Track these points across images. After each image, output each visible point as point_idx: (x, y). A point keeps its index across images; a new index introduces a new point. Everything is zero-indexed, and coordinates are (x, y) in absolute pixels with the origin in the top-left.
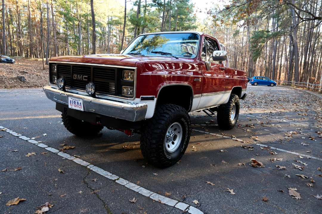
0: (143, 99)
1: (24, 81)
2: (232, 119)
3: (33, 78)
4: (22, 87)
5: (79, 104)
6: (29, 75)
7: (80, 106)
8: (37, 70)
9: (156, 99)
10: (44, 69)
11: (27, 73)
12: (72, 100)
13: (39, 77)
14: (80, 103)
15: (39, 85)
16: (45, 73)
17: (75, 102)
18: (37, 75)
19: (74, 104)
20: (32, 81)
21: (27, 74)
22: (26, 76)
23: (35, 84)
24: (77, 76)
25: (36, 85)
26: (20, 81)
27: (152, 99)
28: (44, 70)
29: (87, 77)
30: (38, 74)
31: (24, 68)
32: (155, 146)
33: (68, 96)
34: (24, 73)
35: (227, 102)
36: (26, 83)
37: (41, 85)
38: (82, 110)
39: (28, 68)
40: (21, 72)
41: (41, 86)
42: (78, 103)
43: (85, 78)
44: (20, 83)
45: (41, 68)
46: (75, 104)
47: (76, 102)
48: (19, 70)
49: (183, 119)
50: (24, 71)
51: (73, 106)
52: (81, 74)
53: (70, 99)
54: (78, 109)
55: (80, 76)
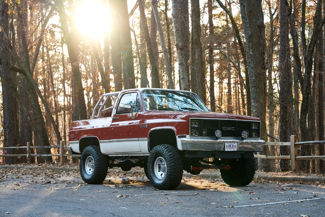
5: (234, 146)
12: (228, 145)
14: (235, 146)
24: (227, 128)
29: (234, 128)
33: (225, 142)
38: (236, 150)
42: (233, 146)
43: (233, 129)
47: (232, 145)
51: (229, 149)
52: (230, 126)
53: (226, 144)
54: (233, 150)
55: (229, 128)
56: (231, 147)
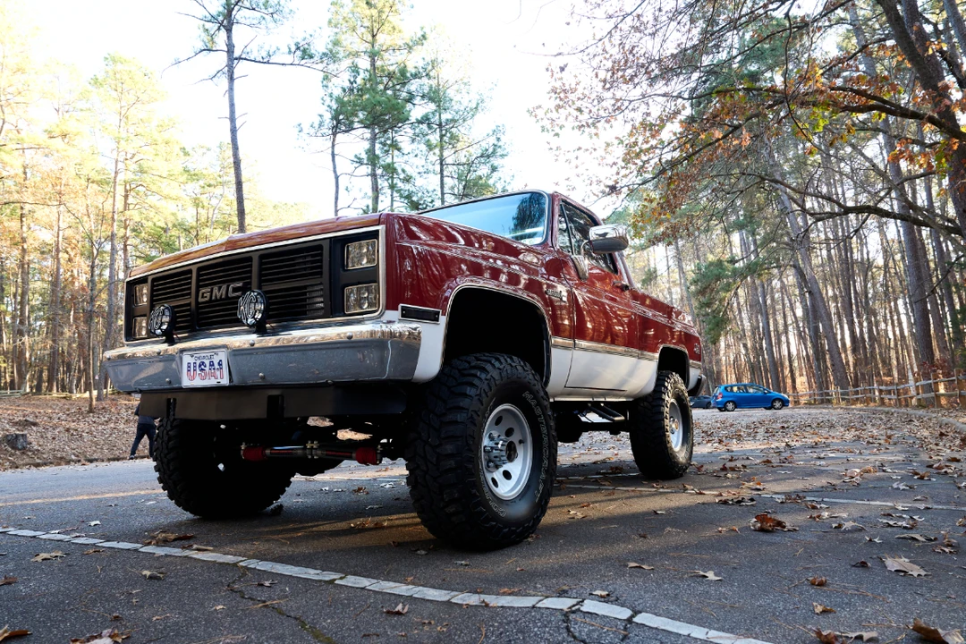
0: (407, 314)
1: (24, 448)
2: (676, 446)
3: (54, 438)
4: (17, 467)
5: (217, 366)
6: (41, 429)
7: (218, 373)
8: (68, 415)
9: (443, 320)
10: (91, 410)
11: (35, 424)
12: (192, 361)
13: (72, 435)
14: (220, 364)
15: (73, 457)
16: (94, 422)
17: (203, 363)
18: (68, 430)
19: (198, 372)
20: (50, 447)
21: (34, 428)
22: (32, 436)
23: (59, 456)
24: (212, 292)
25: (61, 458)
26: (13, 448)
27: (434, 318)
28: (91, 414)
29: (239, 284)
30: (73, 425)
31: (27, 413)
32: (452, 463)
33: (182, 351)
34: (27, 424)
35: (651, 387)
36: (30, 453)
37: (78, 456)
38: (225, 381)
39: (39, 413)
40: (16, 424)
41: (79, 461)
42: (212, 364)
43: (235, 290)
44: (12, 455)
45: (83, 409)
46: (202, 369)
47: (207, 362)
48: (11, 418)
49: (527, 395)
50: (26, 420)
51: (197, 378)
52: (223, 282)
53: (187, 359)
54: (210, 382)
55: (220, 288)
56: (207, 369)
